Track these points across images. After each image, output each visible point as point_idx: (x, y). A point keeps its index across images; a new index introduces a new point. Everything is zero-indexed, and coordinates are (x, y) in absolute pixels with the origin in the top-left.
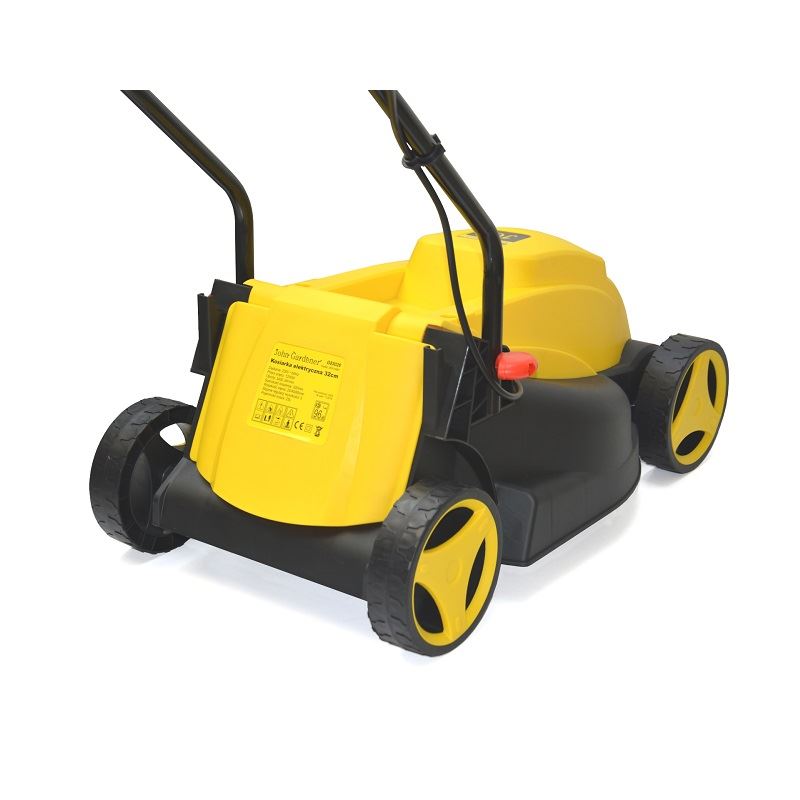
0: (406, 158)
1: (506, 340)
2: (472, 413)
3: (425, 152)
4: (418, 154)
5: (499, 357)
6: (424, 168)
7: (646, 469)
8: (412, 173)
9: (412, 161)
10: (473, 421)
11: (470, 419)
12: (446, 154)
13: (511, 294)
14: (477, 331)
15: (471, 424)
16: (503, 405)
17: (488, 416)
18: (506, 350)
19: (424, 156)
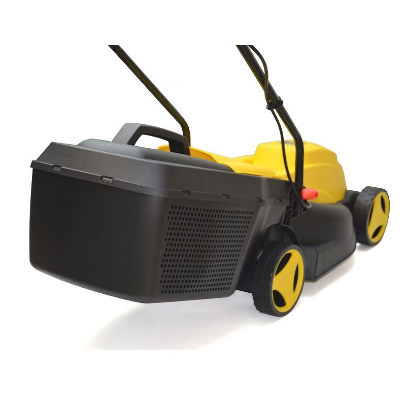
0: (268, 106)
1: (305, 184)
2: (292, 215)
3: (276, 103)
4: (272, 104)
5: (302, 191)
6: (275, 110)
7: (358, 244)
8: (270, 112)
9: (270, 107)
10: (293, 217)
11: (291, 217)
12: (284, 104)
13: (306, 166)
14: (293, 180)
15: (292, 219)
16: (304, 211)
17: (298, 216)
18: (304, 188)
19: (275, 105)
